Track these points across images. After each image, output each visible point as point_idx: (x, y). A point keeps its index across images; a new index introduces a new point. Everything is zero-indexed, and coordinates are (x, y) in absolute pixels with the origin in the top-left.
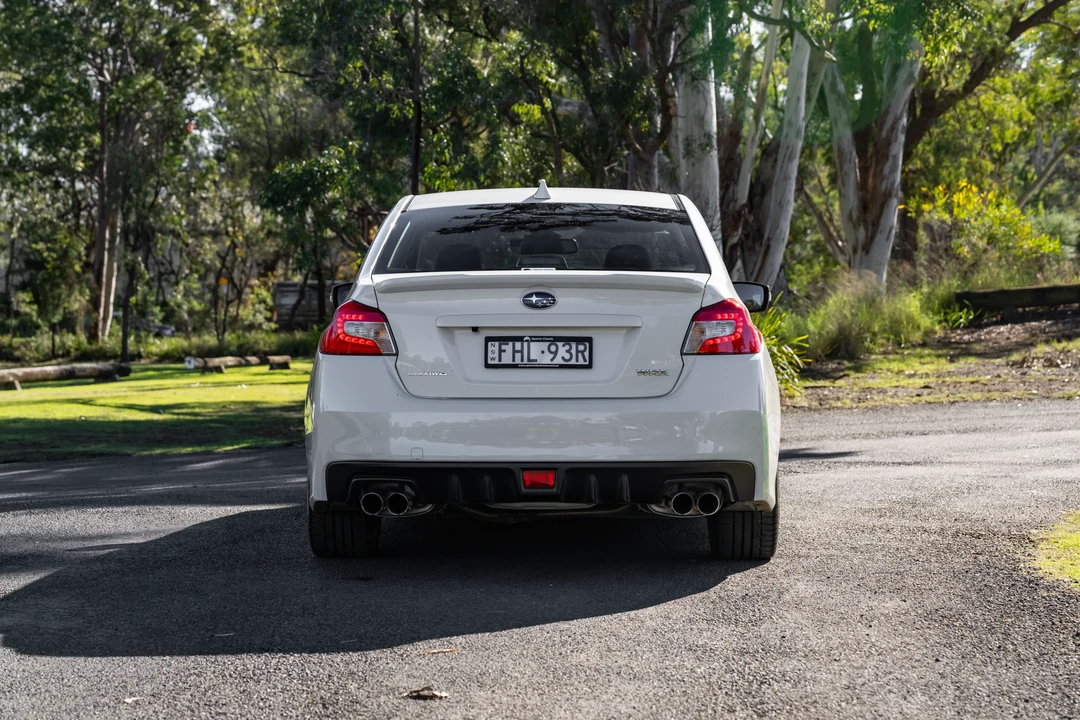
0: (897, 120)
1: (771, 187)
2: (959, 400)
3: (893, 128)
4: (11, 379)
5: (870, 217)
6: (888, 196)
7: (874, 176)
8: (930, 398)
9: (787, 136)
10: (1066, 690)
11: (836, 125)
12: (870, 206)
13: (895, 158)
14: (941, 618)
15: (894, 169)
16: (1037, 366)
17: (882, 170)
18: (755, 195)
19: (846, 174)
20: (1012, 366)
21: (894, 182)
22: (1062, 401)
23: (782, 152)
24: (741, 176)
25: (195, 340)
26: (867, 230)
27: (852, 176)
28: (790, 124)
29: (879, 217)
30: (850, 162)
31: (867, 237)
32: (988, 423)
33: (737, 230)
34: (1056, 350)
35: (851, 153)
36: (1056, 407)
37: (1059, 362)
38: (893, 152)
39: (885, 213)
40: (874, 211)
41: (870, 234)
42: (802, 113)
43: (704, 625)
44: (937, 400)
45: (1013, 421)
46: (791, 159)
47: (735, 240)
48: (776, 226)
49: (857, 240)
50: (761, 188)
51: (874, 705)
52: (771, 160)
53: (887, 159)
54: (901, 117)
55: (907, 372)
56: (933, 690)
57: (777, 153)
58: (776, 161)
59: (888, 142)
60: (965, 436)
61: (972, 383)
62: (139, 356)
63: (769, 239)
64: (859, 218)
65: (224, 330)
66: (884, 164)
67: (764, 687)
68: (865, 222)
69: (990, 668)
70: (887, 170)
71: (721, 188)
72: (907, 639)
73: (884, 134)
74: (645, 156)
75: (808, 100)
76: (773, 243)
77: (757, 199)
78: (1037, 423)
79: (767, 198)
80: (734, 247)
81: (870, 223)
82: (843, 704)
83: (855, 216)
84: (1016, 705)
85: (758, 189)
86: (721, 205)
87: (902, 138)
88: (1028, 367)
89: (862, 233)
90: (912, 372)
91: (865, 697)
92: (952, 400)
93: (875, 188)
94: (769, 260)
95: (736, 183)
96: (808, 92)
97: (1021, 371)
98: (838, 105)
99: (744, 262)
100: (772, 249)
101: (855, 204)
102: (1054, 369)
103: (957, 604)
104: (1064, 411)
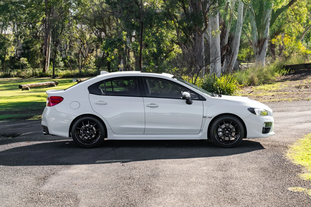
0: (268, 19)
1: (234, 39)
2: (281, 100)
3: (267, 21)
4: (27, 87)
5: (260, 45)
6: (265, 39)
7: (262, 34)
8: (273, 100)
9: (238, 26)
10: (284, 186)
11: (251, 20)
12: (260, 42)
13: (267, 29)
14: (264, 169)
15: (267, 32)
16: (303, 88)
17: (264, 32)
18: (230, 41)
19: (254, 33)
20: (296, 88)
21: (267, 35)
22: (307, 101)
23: (236, 29)
24: (226, 36)
25: (73, 71)
26: (260, 48)
27: (256, 34)
28: (239, 22)
29: (263, 45)
30: (255, 30)
31: (259, 50)
32: (286, 109)
33: (225, 51)
34: (309, 82)
35: (255, 28)
36: (304, 103)
37: (309, 87)
38: (267, 28)
39: (265, 43)
40: (262, 43)
41: (260, 50)
42: (242, 20)
43: (216, 172)
44: (275, 101)
45: (292, 108)
46: (239, 32)
47: (224, 54)
48: (235, 50)
49: (257, 51)
50: (231, 39)
51: (247, 190)
52: (234, 31)
53: (265, 29)
54: (269, 18)
55: (269, 90)
56: (259, 187)
57: (235, 29)
58: (235, 31)
59: (265, 25)
60: (280, 113)
61: (285, 94)
62: (58, 76)
63: (233, 53)
64: (257, 45)
65: (81, 68)
66: (264, 31)
67: (227, 186)
68: (259, 46)
69: (271, 182)
70: (265, 32)
71: (220, 40)
72: (256, 175)
73: (264, 23)
74: (201, 35)
75: (243, 15)
76: (234, 54)
77: (230, 42)
78: (299, 109)
79: (233, 41)
80: (224, 55)
81: (260, 47)
82: (242, 190)
83: (256, 45)
84: (274, 190)
85: (230, 39)
86: (221, 44)
87: (269, 24)
88: (301, 88)
89: (258, 49)
90: (270, 90)
91: (246, 188)
92: (279, 101)
93: (262, 37)
94: (233, 59)
95: (224, 38)
96: (243, 13)
97: (298, 89)
98: (252, 15)
99: (227, 59)
100: (234, 56)
101: (256, 42)
102: (307, 89)
103: (267, 166)
104: (306, 104)
